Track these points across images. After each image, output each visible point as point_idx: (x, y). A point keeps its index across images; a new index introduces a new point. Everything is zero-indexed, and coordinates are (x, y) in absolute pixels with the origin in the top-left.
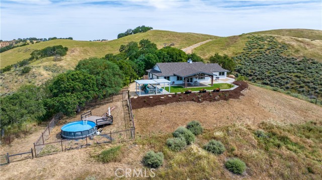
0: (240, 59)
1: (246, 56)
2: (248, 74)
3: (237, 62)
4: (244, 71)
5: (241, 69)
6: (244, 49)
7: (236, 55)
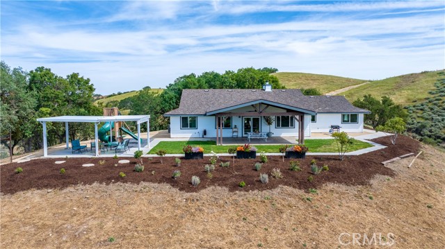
0: (422, 110)
1: (435, 104)
2: (439, 137)
3: (414, 115)
4: (431, 131)
5: (424, 127)
6: (430, 93)
7: (414, 104)
